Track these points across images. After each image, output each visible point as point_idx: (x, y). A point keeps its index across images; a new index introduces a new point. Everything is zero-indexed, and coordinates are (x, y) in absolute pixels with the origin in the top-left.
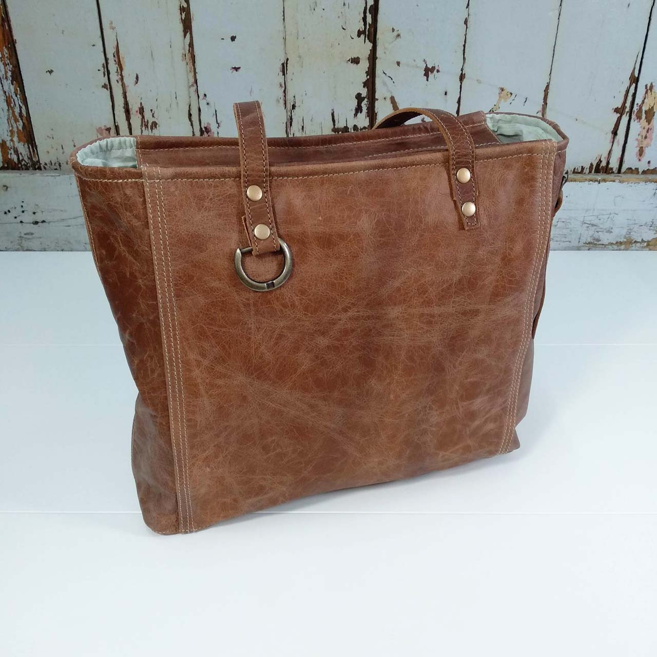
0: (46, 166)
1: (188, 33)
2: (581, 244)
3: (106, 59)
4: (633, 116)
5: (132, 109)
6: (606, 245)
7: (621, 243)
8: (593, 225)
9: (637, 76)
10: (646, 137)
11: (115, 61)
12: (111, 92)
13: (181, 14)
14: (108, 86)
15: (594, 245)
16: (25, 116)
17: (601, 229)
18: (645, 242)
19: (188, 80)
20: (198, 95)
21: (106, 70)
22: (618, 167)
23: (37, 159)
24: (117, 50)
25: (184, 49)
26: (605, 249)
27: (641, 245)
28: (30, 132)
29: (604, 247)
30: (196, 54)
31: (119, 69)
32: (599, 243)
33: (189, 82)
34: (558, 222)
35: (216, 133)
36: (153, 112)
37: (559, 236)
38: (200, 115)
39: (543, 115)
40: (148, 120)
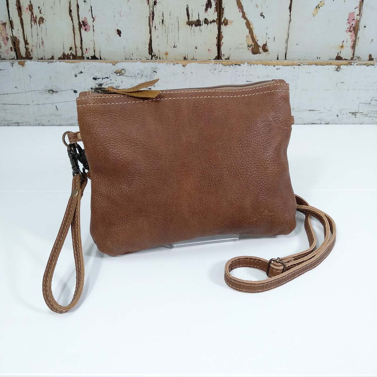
5: (23, 7)
34: (371, 100)
35: (92, 27)
36: (40, 9)
37: (372, 112)
38: (78, 11)
39: (360, 11)
40: (36, 16)
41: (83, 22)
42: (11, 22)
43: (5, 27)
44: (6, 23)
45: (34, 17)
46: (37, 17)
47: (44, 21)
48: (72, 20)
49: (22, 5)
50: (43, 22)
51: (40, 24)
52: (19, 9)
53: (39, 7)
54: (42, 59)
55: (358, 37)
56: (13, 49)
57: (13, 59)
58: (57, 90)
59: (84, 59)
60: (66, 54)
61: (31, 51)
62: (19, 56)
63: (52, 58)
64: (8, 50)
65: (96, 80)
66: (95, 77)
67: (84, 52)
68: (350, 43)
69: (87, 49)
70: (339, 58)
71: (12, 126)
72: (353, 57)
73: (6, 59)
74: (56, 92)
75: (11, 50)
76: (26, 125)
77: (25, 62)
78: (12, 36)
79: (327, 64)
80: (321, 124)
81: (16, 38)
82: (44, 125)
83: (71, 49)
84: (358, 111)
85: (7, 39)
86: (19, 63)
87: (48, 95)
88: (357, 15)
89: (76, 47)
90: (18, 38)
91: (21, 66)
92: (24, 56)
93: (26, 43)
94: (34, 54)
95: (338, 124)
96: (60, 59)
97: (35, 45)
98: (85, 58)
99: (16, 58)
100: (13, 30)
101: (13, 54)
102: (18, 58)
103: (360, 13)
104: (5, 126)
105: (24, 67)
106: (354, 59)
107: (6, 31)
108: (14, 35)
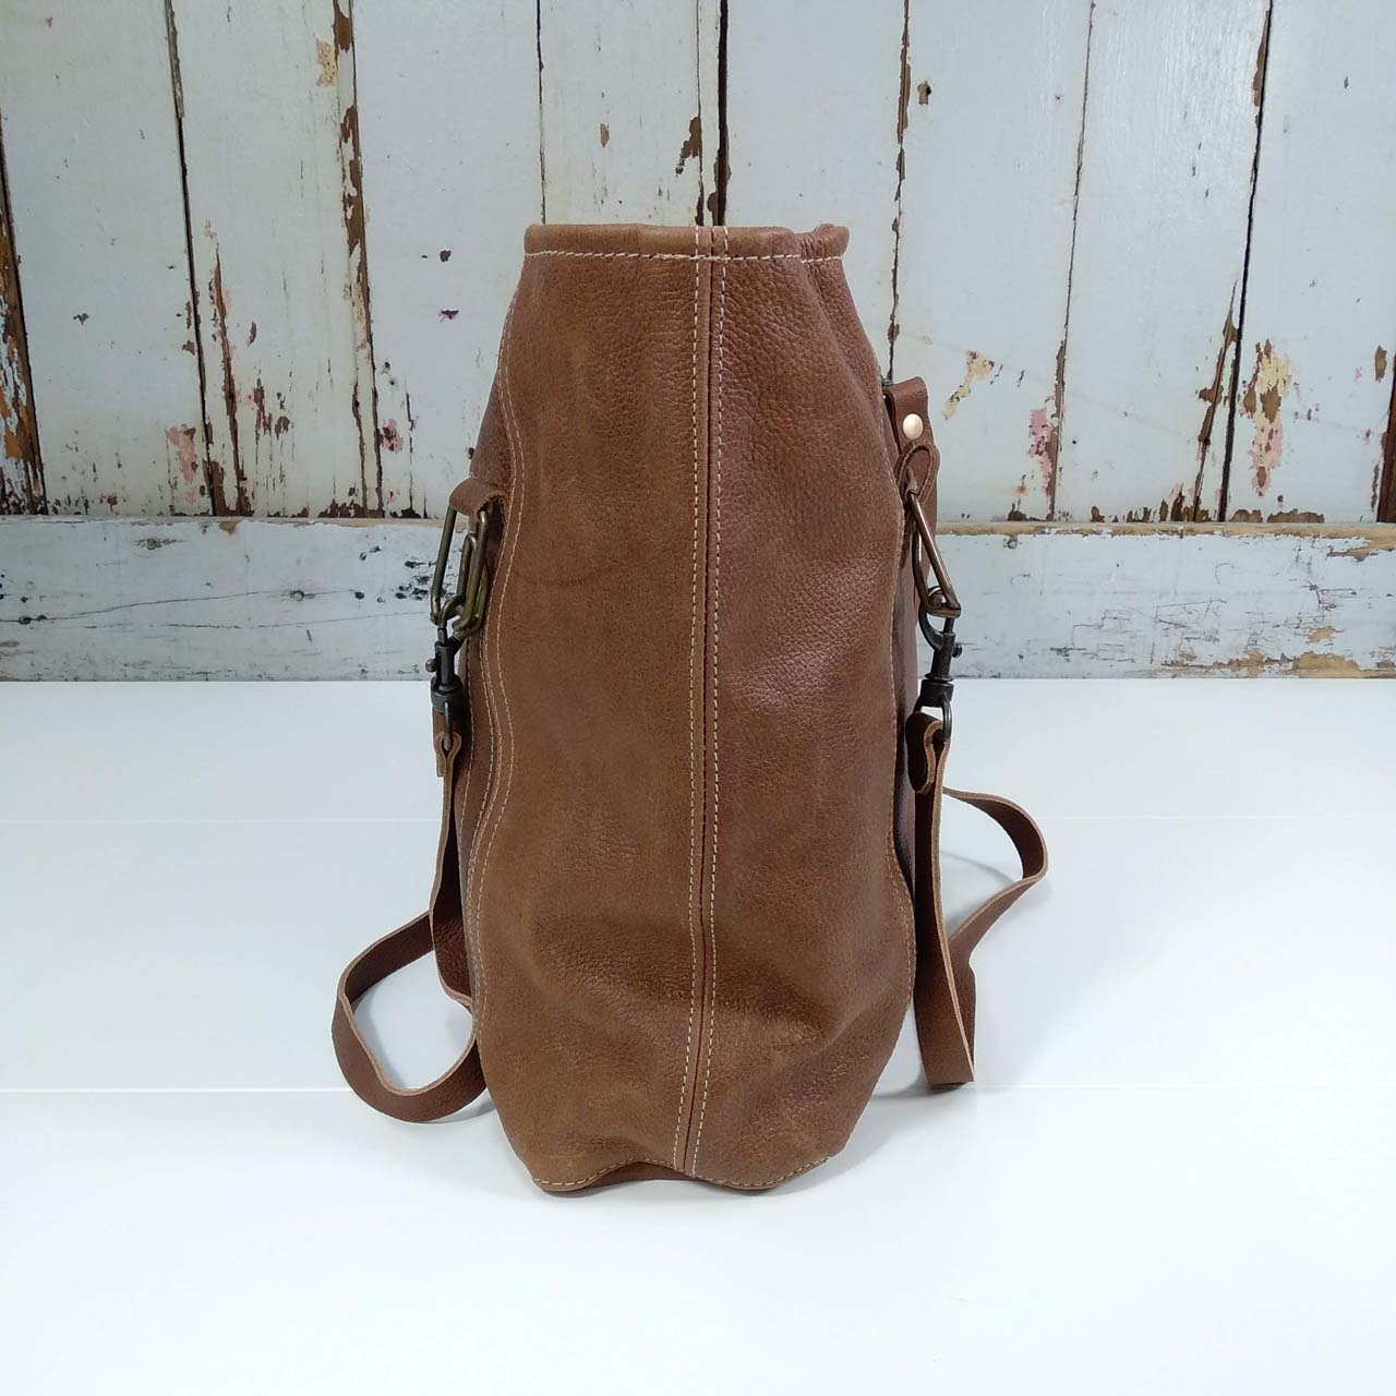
0: (58, 507)
1: (358, 246)
2: (1157, 665)
3: (195, 295)
4: (1239, 406)
5: (239, 392)
6: (1207, 668)
7: (1239, 664)
8: (1177, 625)
9: (1237, 327)
10: (1268, 448)
11: (212, 297)
12: (200, 359)
13: (345, 210)
14: (196, 347)
15: (1182, 666)
16: (25, 404)
17: (1195, 632)
18: (1290, 661)
19: (355, 334)
20: (373, 364)
21: (192, 315)
22: (1217, 508)
23: (42, 493)
24: (216, 278)
25: (349, 275)
26: (1208, 675)
27: (1283, 668)
28: (31, 438)
29: (1205, 670)
30: (371, 285)
31: (218, 314)
32: (1195, 663)
33: (355, 341)
34: (1103, 619)
35: (407, 441)
36: (282, 398)
37: (1108, 648)
38: (375, 404)
39: (1058, 405)
40: (270, 415)
41: (386, 430)
42: (207, 429)
43: (192, 438)
44: (193, 430)
45: (264, 417)
46: (273, 416)
47: (290, 425)
48: (359, 423)
49: (237, 388)
50: (286, 428)
51: (278, 432)
52: (231, 397)
53: (279, 395)
54: (277, 515)
55: (1058, 467)
56: (206, 491)
57: (203, 514)
58: (313, 592)
59: (383, 516)
60: (340, 505)
61: (250, 497)
62: (219, 508)
63: (304, 513)
64: (194, 493)
65: (412, 567)
66: (411, 561)
67: (385, 502)
68: (1040, 481)
69: (392, 494)
70: (1015, 516)
71: (192, 680)
72: (1053, 512)
73: (185, 515)
74: (311, 596)
75: (202, 493)
76: (227, 678)
77: (238, 522)
78: (206, 459)
79: (985, 532)
80: (980, 677)
81: (217, 464)
82: (272, 680)
83: (352, 492)
84: (1073, 644)
85: (194, 466)
86: (223, 526)
87: (291, 604)
88: (1053, 416)
89: (365, 488)
90: (221, 465)
91: (226, 533)
92: (233, 508)
93: (241, 476)
94: (258, 504)
95: (1024, 677)
96: (323, 515)
97: (262, 481)
98: (387, 514)
99: (211, 513)
100: (210, 445)
101: (205, 502)
102: (218, 512)
103: (1058, 411)
104: (170, 679)
105: (234, 535)
106: (1056, 517)
107: (193, 449)
108: (212, 459)
